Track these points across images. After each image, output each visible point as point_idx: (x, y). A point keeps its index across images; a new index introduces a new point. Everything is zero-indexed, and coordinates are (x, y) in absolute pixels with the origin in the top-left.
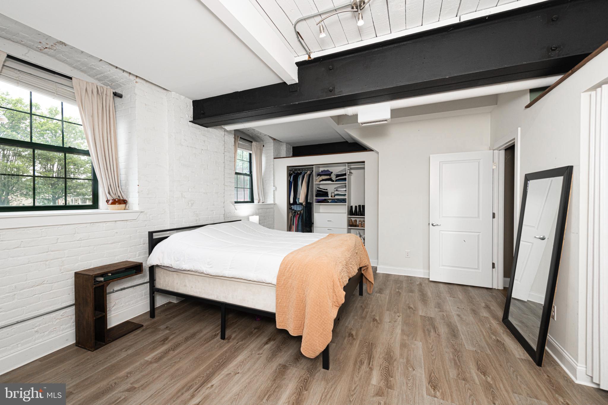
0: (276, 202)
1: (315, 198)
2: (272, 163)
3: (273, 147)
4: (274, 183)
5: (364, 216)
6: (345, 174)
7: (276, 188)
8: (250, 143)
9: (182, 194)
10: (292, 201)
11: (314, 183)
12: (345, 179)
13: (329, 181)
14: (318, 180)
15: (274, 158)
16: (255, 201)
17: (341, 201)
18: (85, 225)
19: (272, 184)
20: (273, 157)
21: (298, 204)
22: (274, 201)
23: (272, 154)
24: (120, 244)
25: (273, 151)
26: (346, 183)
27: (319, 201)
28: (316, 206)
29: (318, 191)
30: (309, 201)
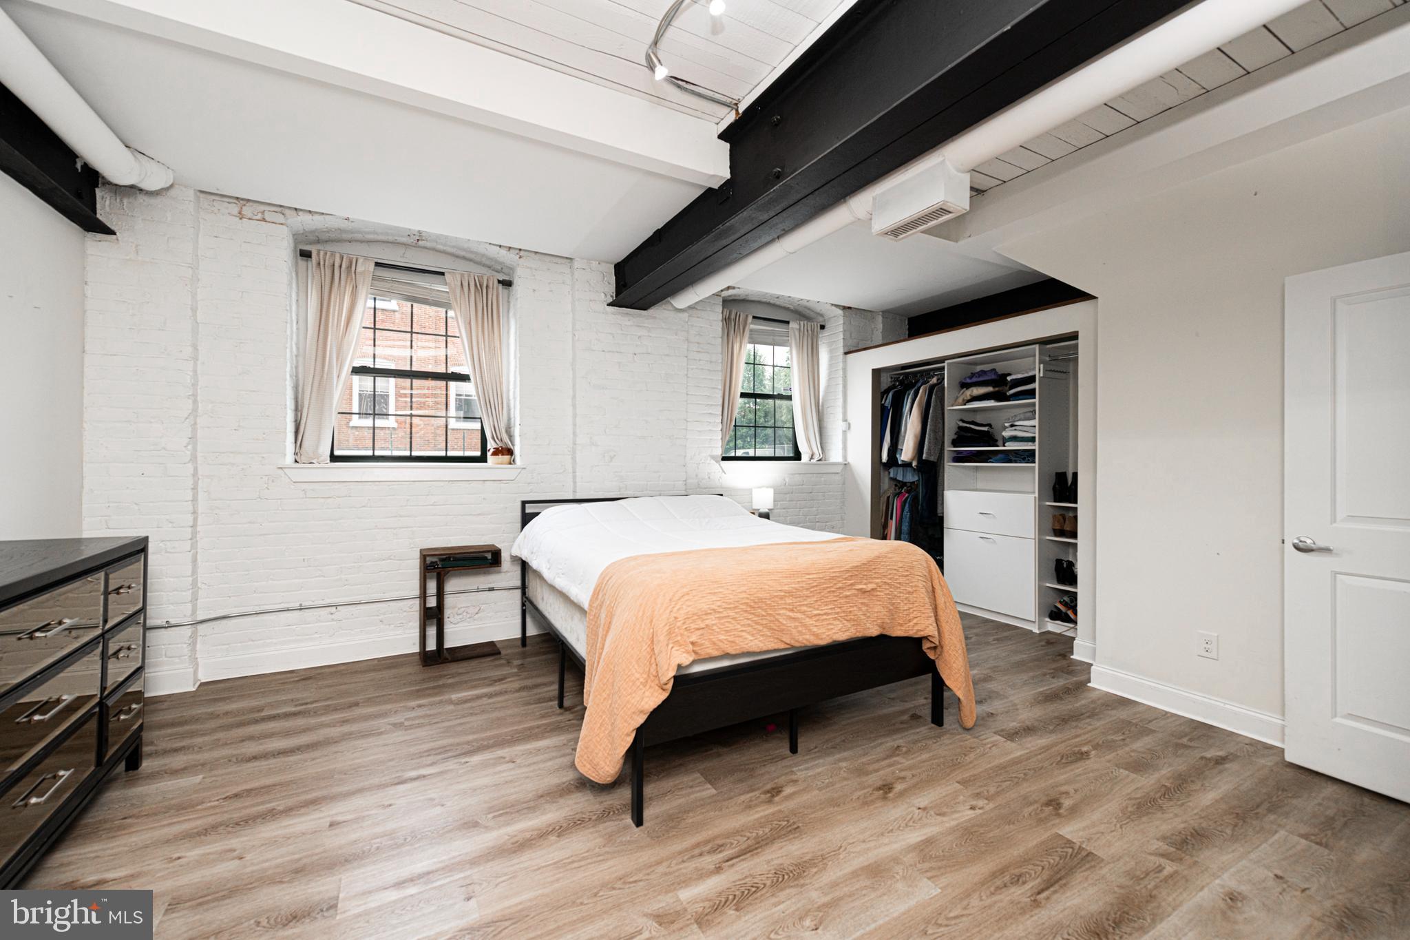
0: (850, 460)
1: (948, 448)
2: (841, 366)
3: (842, 326)
4: (845, 413)
5: (1076, 502)
6: (1032, 379)
7: (849, 424)
8: (784, 325)
9: (591, 438)
10: (885, 458)
11: (947, 408)
12: (1031, 394)
13: (988, 400)
14: (960, 400)
15: (846, 353)
16: (803, 456)
17: (1024, 459)
18: (442, 484)
19: (840, 416)
20: (841, 351)
21: (901, 466)
22: (845, 457)
23: (841, 344)
24: (489, 517)
25: (842, 337)
26: (1034, 404)
27: (959, 458)
28: (951, 471)
29: (960, 428)
30: (924, 457)
